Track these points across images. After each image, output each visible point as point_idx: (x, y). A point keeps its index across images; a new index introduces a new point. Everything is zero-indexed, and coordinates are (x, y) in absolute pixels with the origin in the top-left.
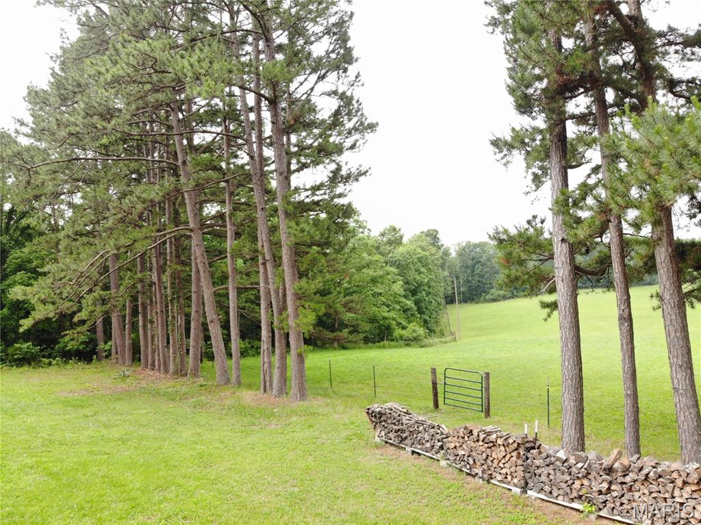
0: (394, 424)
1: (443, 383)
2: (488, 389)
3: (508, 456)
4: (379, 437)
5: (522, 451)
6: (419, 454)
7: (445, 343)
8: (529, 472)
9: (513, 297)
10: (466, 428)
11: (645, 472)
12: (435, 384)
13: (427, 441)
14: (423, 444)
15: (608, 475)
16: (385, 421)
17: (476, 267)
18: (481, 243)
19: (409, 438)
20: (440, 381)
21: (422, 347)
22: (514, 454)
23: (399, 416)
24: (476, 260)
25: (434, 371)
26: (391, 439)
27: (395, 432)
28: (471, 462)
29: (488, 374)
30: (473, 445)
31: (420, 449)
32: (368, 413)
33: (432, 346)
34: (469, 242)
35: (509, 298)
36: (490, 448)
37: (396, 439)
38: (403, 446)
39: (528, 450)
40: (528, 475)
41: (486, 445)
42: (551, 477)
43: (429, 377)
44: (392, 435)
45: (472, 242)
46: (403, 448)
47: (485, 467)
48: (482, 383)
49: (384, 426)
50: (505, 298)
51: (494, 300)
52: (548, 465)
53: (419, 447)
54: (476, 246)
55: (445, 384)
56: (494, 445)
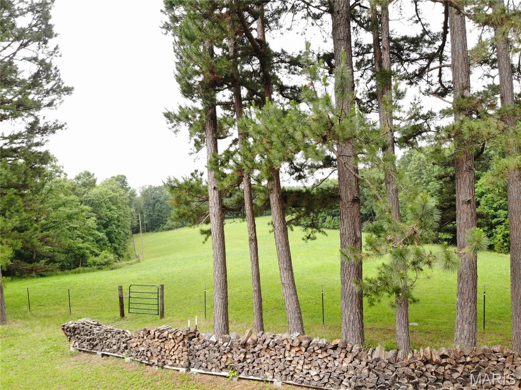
0: (87, 335)
1: (128, 296)
2: (162, 297)
3: (177, 346)
4: (74, 347)
5: (186, 341)
6: (108, 356)
7: (131, 264)
8: (192, 355)
9: (183, 226)
10: (145, 330)
11: (267, 343)
12: (121, 299)
13: (115, 344)
14: (111, 347)
15: (244, 348)
16: (79, 334)
17: (156, 205)
18: (159, 186)
19: (99, 344)
20: (126, 296)
21: (112, 269)
22: (181, 344)
23: (91, 328)
24: (156, 200)
25: (121, 289)
26: (84, 348)
27: (88, 341)
28: (149, 355)
29: (162, 286)
30: (151, 342)
31: (109, 352)
32: (63, 329)
33: (121, 267)
34: (150, 186)
35: (180, 227)
36: (163, 342)
37: (89, 347)
38: (95, 351)
39: (190, 339)
40: (190, 357)
41: (161, 340)
42: (207, 356)
43: (117, 293)
44: (84, 344)
45: (153, 186)
46: (94, 353)
47: (160, 357)
48: (158, 293)
49: (77, 337)
50: (177, 227)
51: (169, 229)
52: (204, 348)
53: (108, 350)
54: (156, 189)
55: (130, 297)
56: (166, 340)
